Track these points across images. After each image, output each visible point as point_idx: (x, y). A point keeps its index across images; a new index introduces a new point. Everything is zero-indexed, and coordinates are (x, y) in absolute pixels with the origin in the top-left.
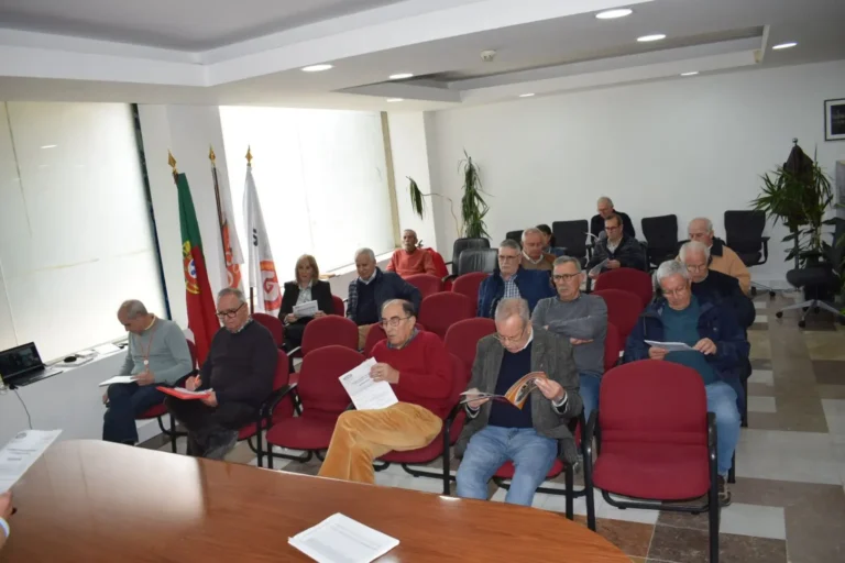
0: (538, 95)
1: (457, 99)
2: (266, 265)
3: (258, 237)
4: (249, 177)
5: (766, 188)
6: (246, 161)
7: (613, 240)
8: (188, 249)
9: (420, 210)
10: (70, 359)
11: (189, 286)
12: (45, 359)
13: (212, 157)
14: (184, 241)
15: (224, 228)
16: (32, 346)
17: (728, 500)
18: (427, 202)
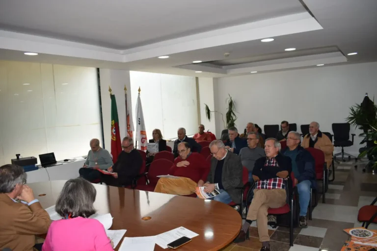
0: (259, 72)
1: (225, 73)
2: (143, 133)
3: (141, 121)
4: (139, 99)
5: (352, 113)
6: (138, 92)
7: (285, 132)
8: (113, 123)
9: (209, 117)
10: (66, 160)
11: (112, 137)
12: (57, 159)
13: (125, 89)
14: (112, 120)
15: (128, 117)
16: (53, 154)
17: (306, 226)
18: (212, 114)
